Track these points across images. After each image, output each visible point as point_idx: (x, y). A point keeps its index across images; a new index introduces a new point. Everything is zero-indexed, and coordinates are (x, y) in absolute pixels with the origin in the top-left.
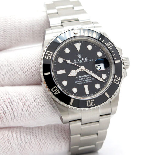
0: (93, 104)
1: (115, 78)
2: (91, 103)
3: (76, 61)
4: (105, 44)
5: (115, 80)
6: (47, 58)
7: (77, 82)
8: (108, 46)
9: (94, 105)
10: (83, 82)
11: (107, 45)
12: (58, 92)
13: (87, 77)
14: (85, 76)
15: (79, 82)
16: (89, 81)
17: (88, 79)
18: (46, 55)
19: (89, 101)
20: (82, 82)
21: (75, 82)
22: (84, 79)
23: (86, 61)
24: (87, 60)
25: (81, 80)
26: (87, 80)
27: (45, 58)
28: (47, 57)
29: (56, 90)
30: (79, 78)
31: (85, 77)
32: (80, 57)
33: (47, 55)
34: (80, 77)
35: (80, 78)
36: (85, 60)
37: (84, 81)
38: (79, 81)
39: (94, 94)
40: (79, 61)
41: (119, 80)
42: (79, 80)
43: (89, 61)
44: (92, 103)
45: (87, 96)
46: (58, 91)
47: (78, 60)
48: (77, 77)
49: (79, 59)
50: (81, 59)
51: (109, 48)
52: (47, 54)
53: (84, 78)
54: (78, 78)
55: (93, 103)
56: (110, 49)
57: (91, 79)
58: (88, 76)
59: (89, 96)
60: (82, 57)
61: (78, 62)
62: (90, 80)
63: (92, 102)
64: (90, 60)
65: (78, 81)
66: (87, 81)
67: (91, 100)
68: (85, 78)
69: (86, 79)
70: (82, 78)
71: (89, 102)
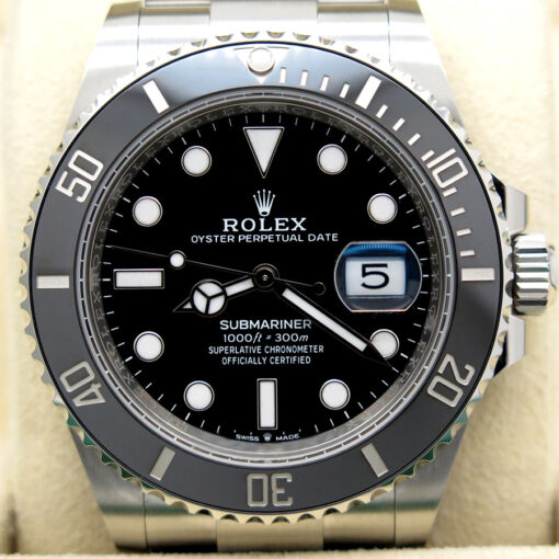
0: (281, 498)
1: (441, 371)
2: (270, 492)
3: (239, 227)
4: (424, 158)
5: (437, 379)
6: (69, 192)
7: (220, 349)
8: (435, 173)
9: (289, 503)
10: (256, 355)
11: (430, 165)
12: (93, 396)
13: (282, 331)
14: (274, 324)
15: (232, 355)
16: (292, 355)
17: (290, 344)
18: (65, 174)
19: (264, 477)
20: (252, 355)
21: (212, 350)
22: (264, 343)
23: (293, 238)
24: (304, 235)
25: (244, 344)
26: (277, 349)
27: (59, 187)
28: (66, 185)
29: (88, 386)
30: (239, 331)
31: (274, 332)
32: (264, 208)
33: (73, 175)
34: (243, 324)
35: (244, 332)
36: (290, 233)
37: (263, 354)
38: (233, 349)
39: (308, 433)
40: (257, 231)
41: (465, 383)
42: (235, 344)
43: (311, 238)
44: (277, 491)
45: (262, 441)
46: (95, 388)
47: (248, 225)
48: (225, 325)
49: (257, 217)
50: (270, 222)
51: (442, 185)
52: (71, 165)
53: (265, 332)
54: (229, 331)
55: (282, 491)
56: (446, 194)
57: (304, 349)
58: (295, 324)
59: (273, 440)
60: (275, 212)
61: (247, 238)
62: (300, 354)
63: (281, 483)
64: (320, 237)
65: (229, 344)
66: (280, 355)
67: (275, 477)
68: (269, 337)
69: (273, 343)
70: (253, 331)
71: (261, 481)
